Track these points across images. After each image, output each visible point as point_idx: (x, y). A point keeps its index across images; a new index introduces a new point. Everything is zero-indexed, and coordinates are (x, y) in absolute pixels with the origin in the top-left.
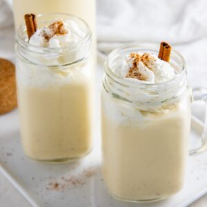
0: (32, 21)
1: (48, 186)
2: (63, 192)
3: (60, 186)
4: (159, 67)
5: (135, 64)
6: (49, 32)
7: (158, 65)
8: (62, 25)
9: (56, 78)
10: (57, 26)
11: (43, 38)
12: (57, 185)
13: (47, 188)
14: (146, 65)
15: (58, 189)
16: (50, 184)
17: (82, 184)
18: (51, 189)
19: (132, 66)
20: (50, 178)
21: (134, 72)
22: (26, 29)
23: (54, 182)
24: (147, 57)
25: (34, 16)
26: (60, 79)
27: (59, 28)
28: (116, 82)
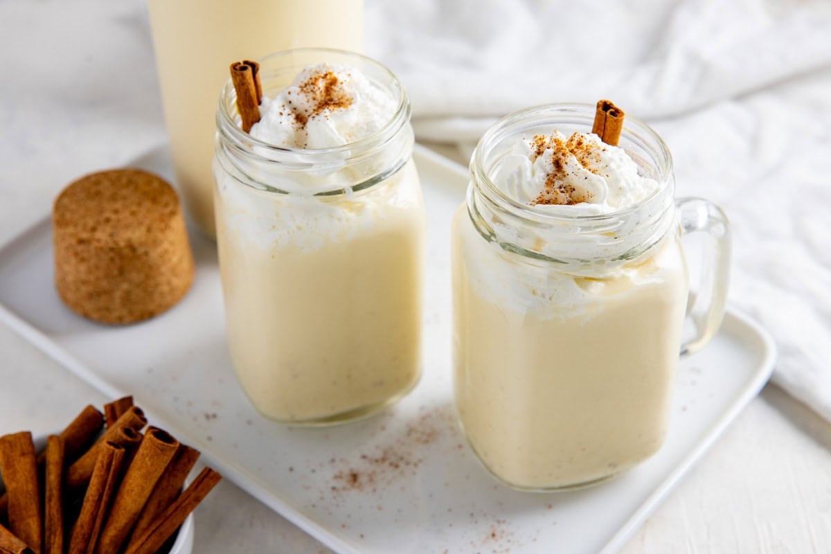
0: (251, 81)
1: (334, 483)
2: (374, 490)
3: (363, 479)
4: (613, 165)
5: (557, 164)
6: (304, 102)
7: (611, 160)
8: (334, 82)
9: (339, 219)
10: (321, 84)
11: (292, 118)
12: (355, 477)
13: (334, 489)
14: (584, 164)
15: (360, 487)
16: (338, 477)
17: (416, 465)
18: (344, 489)
19: (550, 168)
20: (333, 461)
21: (558, 184)
22: (235, 100)
23: (346, 471)
24: (580, 143)
25: (254, 67)
26: (347, 220)
27: (328, 90)
28: (507, 212)
